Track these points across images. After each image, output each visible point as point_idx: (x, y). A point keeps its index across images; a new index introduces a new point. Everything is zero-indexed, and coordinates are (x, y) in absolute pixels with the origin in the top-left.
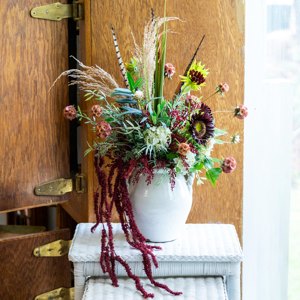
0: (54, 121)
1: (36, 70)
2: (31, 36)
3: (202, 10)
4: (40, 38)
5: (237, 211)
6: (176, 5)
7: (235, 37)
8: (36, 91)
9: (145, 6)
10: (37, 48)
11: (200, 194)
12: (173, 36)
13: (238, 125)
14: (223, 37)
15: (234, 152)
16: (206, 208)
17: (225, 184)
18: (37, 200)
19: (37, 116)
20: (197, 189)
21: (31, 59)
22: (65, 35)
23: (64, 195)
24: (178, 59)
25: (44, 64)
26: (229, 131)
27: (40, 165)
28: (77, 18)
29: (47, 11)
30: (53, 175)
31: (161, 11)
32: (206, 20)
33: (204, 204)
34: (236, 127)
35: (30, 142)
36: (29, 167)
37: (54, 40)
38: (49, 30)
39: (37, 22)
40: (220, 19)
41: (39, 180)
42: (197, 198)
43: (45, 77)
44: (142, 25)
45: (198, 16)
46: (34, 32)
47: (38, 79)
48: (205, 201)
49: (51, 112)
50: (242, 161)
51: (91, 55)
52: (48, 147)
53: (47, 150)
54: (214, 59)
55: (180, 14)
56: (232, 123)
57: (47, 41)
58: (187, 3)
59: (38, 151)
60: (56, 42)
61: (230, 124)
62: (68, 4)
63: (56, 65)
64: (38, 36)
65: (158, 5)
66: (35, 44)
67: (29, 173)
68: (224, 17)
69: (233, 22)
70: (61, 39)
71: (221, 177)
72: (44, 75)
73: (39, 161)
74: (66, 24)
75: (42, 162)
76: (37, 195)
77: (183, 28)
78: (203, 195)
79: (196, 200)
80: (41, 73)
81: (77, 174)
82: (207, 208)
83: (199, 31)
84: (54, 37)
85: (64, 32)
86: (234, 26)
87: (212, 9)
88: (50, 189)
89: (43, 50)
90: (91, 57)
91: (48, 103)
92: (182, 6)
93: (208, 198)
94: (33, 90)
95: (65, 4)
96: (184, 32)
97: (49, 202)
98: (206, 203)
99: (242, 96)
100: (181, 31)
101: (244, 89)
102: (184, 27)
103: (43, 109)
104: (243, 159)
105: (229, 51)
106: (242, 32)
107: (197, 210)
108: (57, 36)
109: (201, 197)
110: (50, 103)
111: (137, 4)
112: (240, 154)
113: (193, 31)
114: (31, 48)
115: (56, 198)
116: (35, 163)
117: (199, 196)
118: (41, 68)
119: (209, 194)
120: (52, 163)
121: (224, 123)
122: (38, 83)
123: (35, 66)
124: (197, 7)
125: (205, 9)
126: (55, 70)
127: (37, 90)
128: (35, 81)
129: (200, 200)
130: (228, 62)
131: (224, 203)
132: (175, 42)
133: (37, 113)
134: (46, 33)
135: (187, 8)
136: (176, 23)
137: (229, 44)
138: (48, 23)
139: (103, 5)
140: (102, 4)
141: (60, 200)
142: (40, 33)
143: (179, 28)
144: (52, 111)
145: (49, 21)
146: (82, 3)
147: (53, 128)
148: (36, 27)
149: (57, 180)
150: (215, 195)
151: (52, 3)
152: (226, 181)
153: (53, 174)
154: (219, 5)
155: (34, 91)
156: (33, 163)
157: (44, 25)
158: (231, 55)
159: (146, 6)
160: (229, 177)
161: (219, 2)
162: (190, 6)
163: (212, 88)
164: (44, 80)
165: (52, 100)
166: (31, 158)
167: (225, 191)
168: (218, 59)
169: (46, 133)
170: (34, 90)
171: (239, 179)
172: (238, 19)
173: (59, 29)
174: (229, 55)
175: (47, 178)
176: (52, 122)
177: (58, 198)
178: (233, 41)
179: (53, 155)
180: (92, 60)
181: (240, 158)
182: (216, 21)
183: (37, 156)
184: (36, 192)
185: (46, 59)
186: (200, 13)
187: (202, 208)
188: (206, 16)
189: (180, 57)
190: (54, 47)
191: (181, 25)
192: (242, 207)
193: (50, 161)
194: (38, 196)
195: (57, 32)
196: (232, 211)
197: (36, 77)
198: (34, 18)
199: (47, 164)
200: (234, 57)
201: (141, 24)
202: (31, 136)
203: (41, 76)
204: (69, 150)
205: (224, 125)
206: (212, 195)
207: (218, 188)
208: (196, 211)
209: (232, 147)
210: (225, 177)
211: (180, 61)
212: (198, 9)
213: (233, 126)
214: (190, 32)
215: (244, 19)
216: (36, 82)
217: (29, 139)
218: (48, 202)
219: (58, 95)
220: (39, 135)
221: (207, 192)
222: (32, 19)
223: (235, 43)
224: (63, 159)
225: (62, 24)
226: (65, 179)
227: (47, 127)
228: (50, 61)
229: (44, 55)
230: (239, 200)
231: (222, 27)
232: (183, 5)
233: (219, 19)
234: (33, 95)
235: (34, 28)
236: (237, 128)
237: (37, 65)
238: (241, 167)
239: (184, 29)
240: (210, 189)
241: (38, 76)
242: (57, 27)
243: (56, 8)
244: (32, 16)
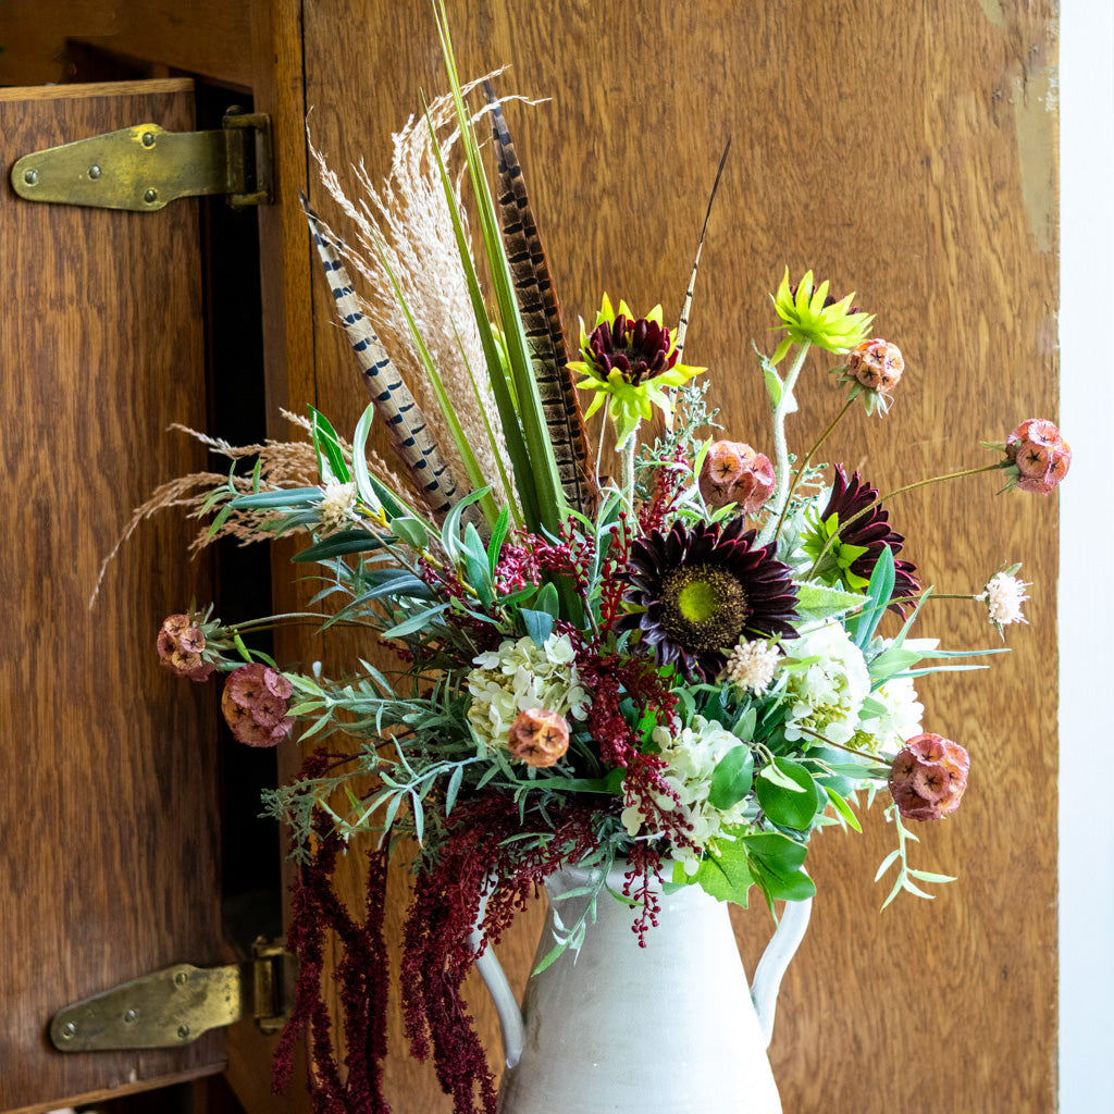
0: (140, 694)
1: (44, 455)
2: (14, 292)
3: (849, 148)
4: (62, 298)
5: (1029, 1098)
6: (724, 124)
7: (1012, 272)
8: (45, 554)
9: (572, 131)
10: (47, 347)
11: (853, 1023)
12: (713, 275)
13: (1031, 692)
14: (954, 271)
15: (1011, 817)
16: (884, 1088)
17: (972, 972)
18: (62, 1074)
19: (52, 674)
20: (838, 997)
21: (20, 401)
22: (184, 277)
23: (196, 1042)
24: (736, 386)
25: (84, 424)
26: (988, 718)
27: (76, 905)
28: (245, 194)
29: (96, 169)
30: (138, 954)
31: (650, 155)
32: (871, 193)
33: (873, 1065)
34: (1019, 700)
35: (23, 800)
36: (19, 918)
37: (130, 304)
38: (105, 260)
39: (47, 220)
40: (937, 188)
41: (71, 981)
42: (837, 1041)
43: (90, 487)
44: (559, 225)
45: (833, 175)
46: (31, 269)
47: (53, 495)
48: (877, 1055)
49: (121, 650)
50: (1054, 861)
51: (311, 375)
52: (111, 820)
53: (105, 838)
54: (914, 380)
55: (746, 170)
56: (1000, 680)
57: (95, 311)
58: (779, 116)
59: (62, 843)
60: (142, 317)
61: (991, 686)
62: (198, 130)
63: (144, 427)
64: (51, 289)
65: (634, 127)
66: (37, 325)
67: (19, 950)
68: (957, 176)
69: (1002, 198)
70: (166, 299)
71: (954, 940)
72: (86, 474)
73: (68, 890)
74: (190, 229)
75: (83, 893)
76: (61, 1053)
77: (759, 233)
78: (865, 1024)
79: (833, 1051)
80: (72, 467)
81: (259, 938)
82: (888, 1087)
83: (837, 245)
84: (133, 289)
85: (183, 267)
86: (1006, 219)
87: (897, 142)
88: (127, 1020)
89: (77, 358)
90: (311, 384)
91: (108, 607)
92: (751, 130)
93: (889, 1041)
94: (29, 550)
95: (183, 130)
96: (766, 255)
97: (124, 1079)
98: (883, 1061)
99: (1048, 551)
100: (749, 251)
101: (1056, 519)
102: (766, 230)
103: (83, 636)
104: (1055, 848)
105: (985, 338)
106: (1044, 245)
107: (837, 1095)
108: (145, 290)
109: (855, 1037)
110: (119, 609)
111: (535, 126)
112: (1043, 826)
113: (809, 247)
114: (16, 347)
115: (156, 1061)
116: (46, 901)
117: (846, 1030)
118: (67, 444)
119: (897, 1019)
120: (132, 895)
121: (962, 684)
122: (54, 517)
123: (41, 434)
124: (828, 132)
125: (865, 139)
126: (140, 449)
127: (50, 549)
128: (38, 504)
129: (852, 1052)
130: (978, 394)
131: (969, 1062)
132: (720, 303)
133: (56, 661)
134: (90, 271)
135: (776, 138)
136: (726, 214)
137: (982, 304)
138: (102, 223)
139: (369, 131)
140: (362, 128)
141: (178, 1070)
142: (60, 273)
143: (739, 234)
144: (127, 647)
145: (106, 216)
146: (266, 124)
147: (137, 727)
148: (39, 243)
149: (162, 975)
150: (925, 1026)
151: (121, 126)
152: (976, 956)
153: (142, 946)
154: (932, 121)
155: (37, 558)
156: (36, 900)
157: (81, 232)
158: (991, 357)
159: (578, 136)
160: (988, 935)
161: (934, 106)
162: (794, 127)
163: (903, 519)
164: (84, 501)
165: (125, 594)
166: (25, 876)
167: (971, 1005)
168: (932, 377)
169: (103, 752)
170: (38, 553)
171: (1040, 943)
172: (1024, 186)
173: (155, 252)
174: (983, 358)
175: (111, 965)
176: (131, 697)
177: (168, 1060)
178: (1004, 289)
179: (140, 855)
180: (320, 397)
181: (1040, 845)
182: (917, 198)
183: (56, 866)
184: (54, 1037)
185: (92, 396)
186: (841, 159)
187: (863, 1087)
188: (872, 176)
189: (746, 374)
190: (134, 339)
191: (750, 220)
192: (1052, 1079)
193: (122, 884)
194: (66, 1058)
195: (147, 264)
196: (1007, 1097)
197: (45, 486)
198: (28, 201)
199: (111, 899)
200: (1006, 365)
201: (555, 220)
202: (25, 770)
203: (72, 480)
204: (217, 829)
205: (965, 694)
206: (910, 1028)
207: (936, 994)
208: (836, 1101)
209: (1000, 795)
210: (969, 938)
211: (749, 394)
212: (832, 141)
213: (1006, 697)
214: (794, 254)
215: (1052, 183)
216: (43, 511)
217: (13, 788)
218: (116, 1081)
219: (156, 570)
220: (67, 766)
221: (887, 1011)
222: (20, 207)
223: (1010, 302)
224: (189, 874)
225: (173, 227)
226: (201, 967)
227: (107, 723)
228: (113, 408)
229: (81, 380)
230: (1039, 1046)
231: (949, 225)
232: (758, 123)
233: (931, 188)
234: (31, 574)
235: (30, 252)
236: (1025, 703)
237: (46, 430)
238: (1049, 890)
239: (765, 241)
240: (900, 998)
241: (56, 483)
242: (145, 241)
243: (139, 151)
244: (18, 191)
